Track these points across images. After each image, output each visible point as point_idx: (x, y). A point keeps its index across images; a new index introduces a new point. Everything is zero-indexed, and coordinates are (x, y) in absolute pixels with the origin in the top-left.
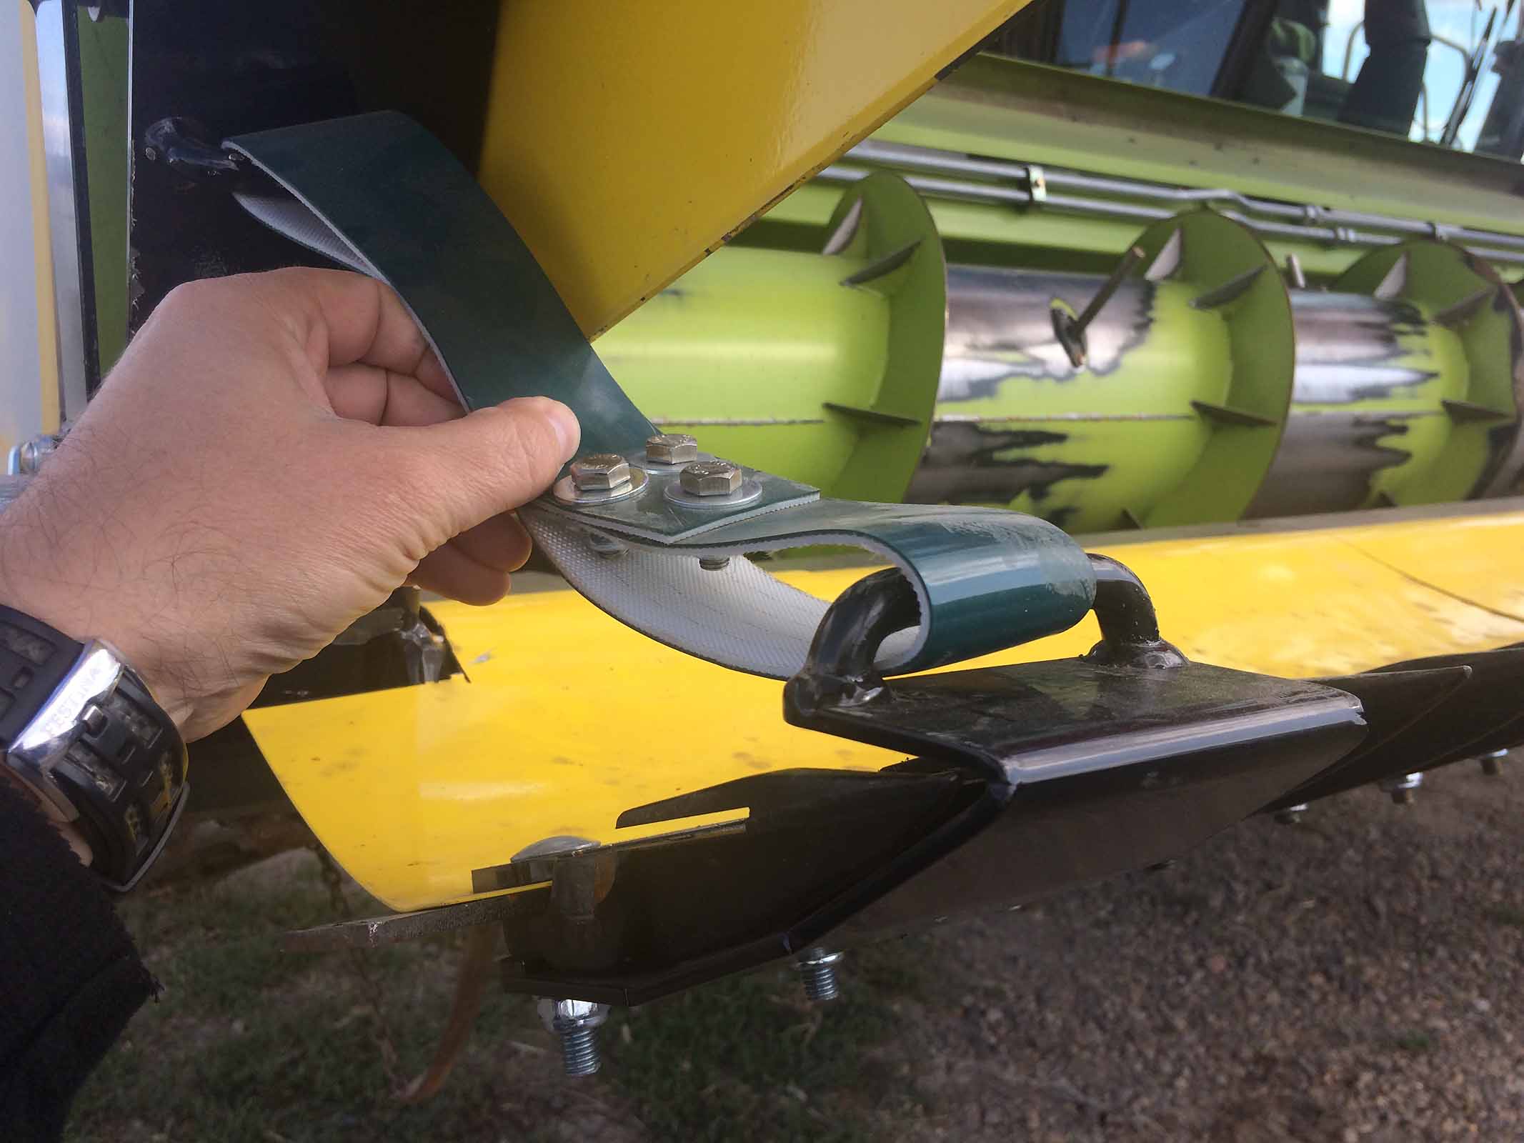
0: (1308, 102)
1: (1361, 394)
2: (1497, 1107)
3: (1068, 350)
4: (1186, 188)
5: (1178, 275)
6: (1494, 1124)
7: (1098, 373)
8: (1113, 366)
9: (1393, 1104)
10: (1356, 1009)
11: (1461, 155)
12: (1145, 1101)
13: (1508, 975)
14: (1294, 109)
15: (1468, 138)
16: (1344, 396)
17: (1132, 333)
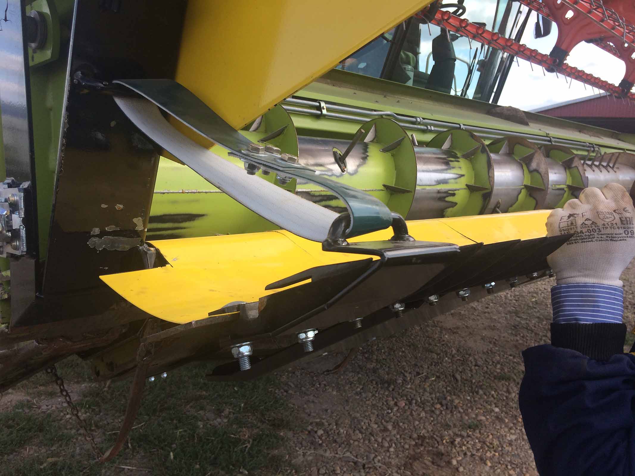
0: (414, 81)
1: (439, 182)
2: (505, 446)
3: (340, 166)
4: (375, 111)
5: (375, 140)
6: (504, 452)
7: (351, 174)
8: (356, 172)
9: (468, 448)
10: (452, 415)
11: (468, 100)
12: (379, 458)
13: (505, 398)
14: (410, 83)
15: (470, 94)
16: (434, 183)
17: (362, 161)
